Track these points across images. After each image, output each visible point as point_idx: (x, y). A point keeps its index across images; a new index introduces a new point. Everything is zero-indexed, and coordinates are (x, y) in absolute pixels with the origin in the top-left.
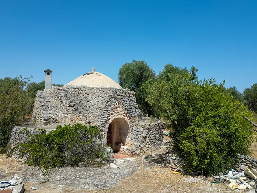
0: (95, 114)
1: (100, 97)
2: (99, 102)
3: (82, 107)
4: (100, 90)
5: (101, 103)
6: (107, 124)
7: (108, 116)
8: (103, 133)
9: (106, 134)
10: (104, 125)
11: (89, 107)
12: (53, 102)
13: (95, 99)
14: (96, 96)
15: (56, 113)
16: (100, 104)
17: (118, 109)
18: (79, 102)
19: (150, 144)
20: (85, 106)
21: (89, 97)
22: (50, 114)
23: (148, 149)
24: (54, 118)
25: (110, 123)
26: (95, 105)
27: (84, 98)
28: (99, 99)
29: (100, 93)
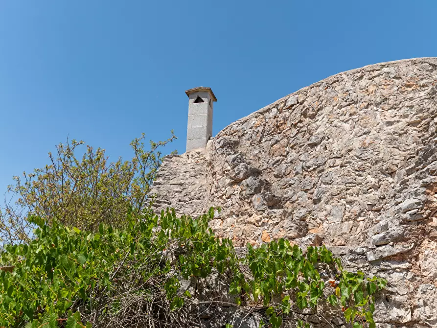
0: (351, 203)
2: (373, 132)
3: (285, 179)
5: (382, 136)
8: (395, 313)
10: (399, 248)
11: (319, 169)
13: (347, 126)
14: (352, 109)
16: (381, 145)
18: (278, 158)
20: (299, 169)
21: (321, 125)
26: (351, 150)
27: (299, 136)
28: (372, 121)
29: (371, 89)
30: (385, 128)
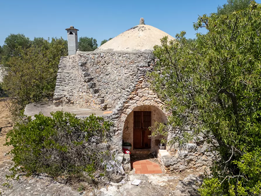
0: (114, 96)
1: (123, 67)
2: (121, 76)
3: (100, 83)
4: (124, 56)
5: (123, 77)
6: (123, 115)
7: (124, 102)
9: (122, 131)
10: (117, 116)
11: (108, 83)
12: (73, 74)
13: (115, 72)
14: (117, 66)
15: (71, 90)
17: (144, 89)
18: (98, 75)
19: (210, 156)
20: (103, 81)
21: (109, 68)
22: (63, 90)
23: (205, 163)
24: (67, 97)
25: (128, 113)
26: (115, 80)
27: (104, 69)
28: (121, 72)
29: (122, 61)
30: (125, 75)
